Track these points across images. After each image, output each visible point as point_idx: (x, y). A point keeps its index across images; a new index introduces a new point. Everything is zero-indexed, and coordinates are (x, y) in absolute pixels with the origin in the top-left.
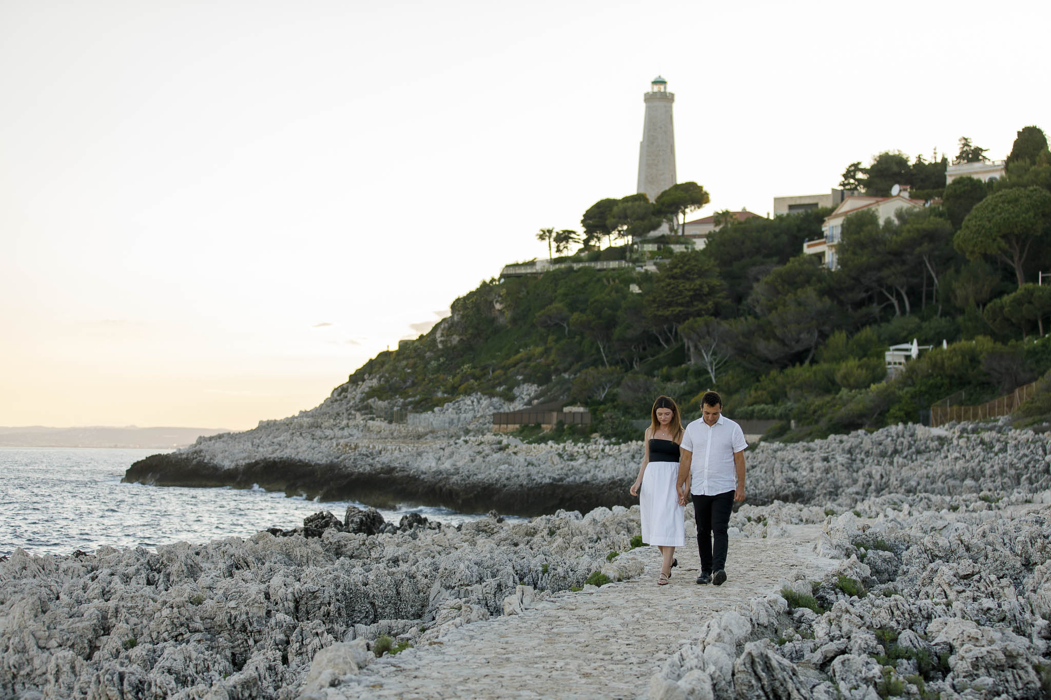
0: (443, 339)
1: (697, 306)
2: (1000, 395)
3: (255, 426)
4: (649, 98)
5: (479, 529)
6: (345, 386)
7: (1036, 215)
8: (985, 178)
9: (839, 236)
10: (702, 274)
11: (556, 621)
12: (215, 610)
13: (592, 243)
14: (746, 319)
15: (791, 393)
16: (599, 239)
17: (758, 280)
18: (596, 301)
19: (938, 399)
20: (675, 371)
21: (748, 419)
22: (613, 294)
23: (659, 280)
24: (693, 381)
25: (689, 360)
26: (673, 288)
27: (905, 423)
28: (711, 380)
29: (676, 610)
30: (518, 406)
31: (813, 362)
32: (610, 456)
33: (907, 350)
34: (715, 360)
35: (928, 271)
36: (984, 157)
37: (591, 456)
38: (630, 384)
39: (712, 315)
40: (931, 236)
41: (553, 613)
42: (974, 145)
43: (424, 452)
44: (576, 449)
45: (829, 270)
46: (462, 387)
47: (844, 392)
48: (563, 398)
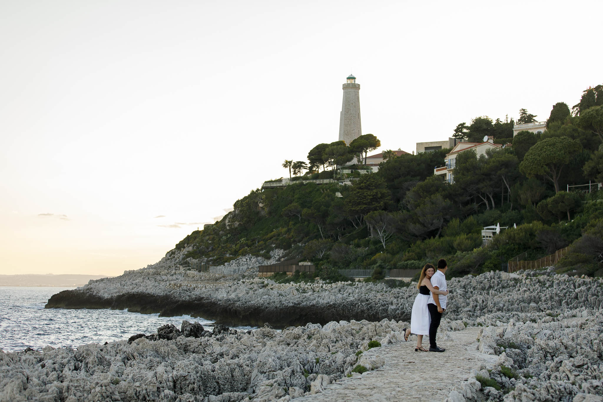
0: (229, 223)
1: (374, 204)
2: (547, 254)
3: (122, 274)
4: (346, 87)
5: (264, 335)
6: (174, 251)
7: (565, 153)
8: (535, 132)
9: (454, 164)
10: (377, 186)
11: (346, 397)
12: (126, 387)
13: (314, 169)
14: (402, 212)
15: (429, 254)
16: (318, 167)
17: (409, 190)
18: (317, 202)
19: (512, 257)
20: (362, 241)
21: (404, 269)
22: (326, 198)
23: (353, 190)
24: (372, 247)
25: (370, 235)
26: (361, 194)
27: (495, 271)
28: (383, 246)
29: (416, 390)
30: (272, 262)
31: (441, 236)
32: (326, 290)
33: (493, 229)
34: (385, 235)
35: (505, 185)
36: (534, 120)
37: (315, 290)
38: (337, 249)
39: (383, 210)
40: (506, 165)
41: (342, 391)
42: (529, 112)
43: (220, 288)
44: (307, 286)
45: (449, 183)
46: (241, 251)
47: (459, 253)
48: (299, 257)
